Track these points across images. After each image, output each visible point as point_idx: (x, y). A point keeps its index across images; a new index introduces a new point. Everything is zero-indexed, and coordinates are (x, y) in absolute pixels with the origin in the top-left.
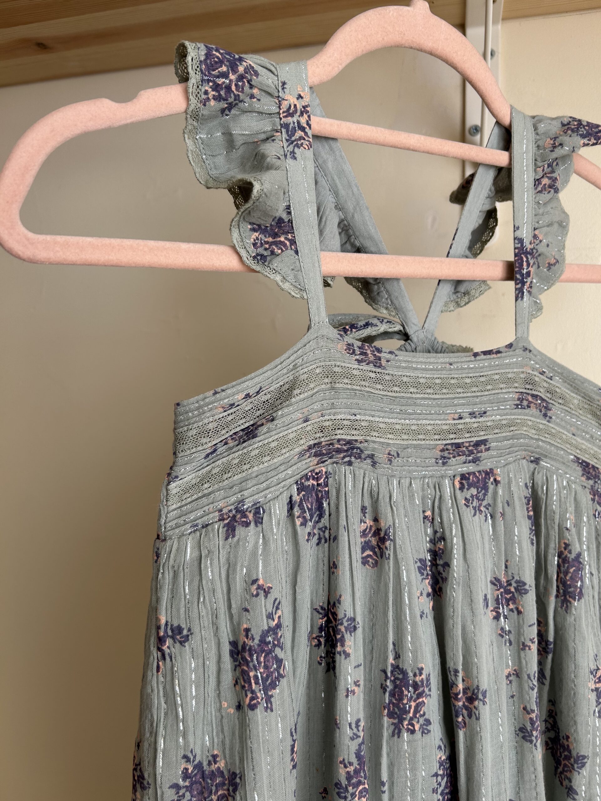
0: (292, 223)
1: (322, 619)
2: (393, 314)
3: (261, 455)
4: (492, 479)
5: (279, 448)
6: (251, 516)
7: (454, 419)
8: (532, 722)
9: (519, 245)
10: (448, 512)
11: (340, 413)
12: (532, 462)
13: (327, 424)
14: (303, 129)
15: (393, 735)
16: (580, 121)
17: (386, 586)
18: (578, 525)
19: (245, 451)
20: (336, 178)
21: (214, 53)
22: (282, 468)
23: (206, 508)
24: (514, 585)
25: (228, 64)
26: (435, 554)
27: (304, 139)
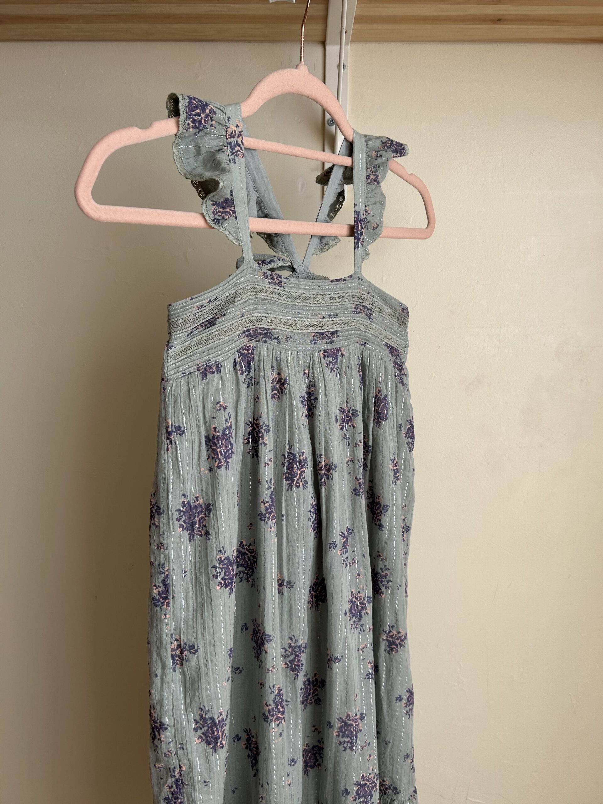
0: (233, 201)
1: (250, 428)
2: (286, 255)
3: (219, 335)
4: (340, 353)
5: (228, 331)
6: (214, 368)
7: (320, 318)
8: (360, 485)
9: (357, 216)
10: (317, 370)
11: (260, 313)
12: (362, 345)
13: (253, 318)
14: (239, 145)
15: (288, 490)
16: (392, 141)
17: (285, 408)
18: (386, 381)
19: (209, 332)
20: (255, 172)
21: (193, 101)
22: (230, 343)
23: (190, 364)
24: (351, 412)
25: (200, 108)
26: (309, 394)
27: (240, 151)
